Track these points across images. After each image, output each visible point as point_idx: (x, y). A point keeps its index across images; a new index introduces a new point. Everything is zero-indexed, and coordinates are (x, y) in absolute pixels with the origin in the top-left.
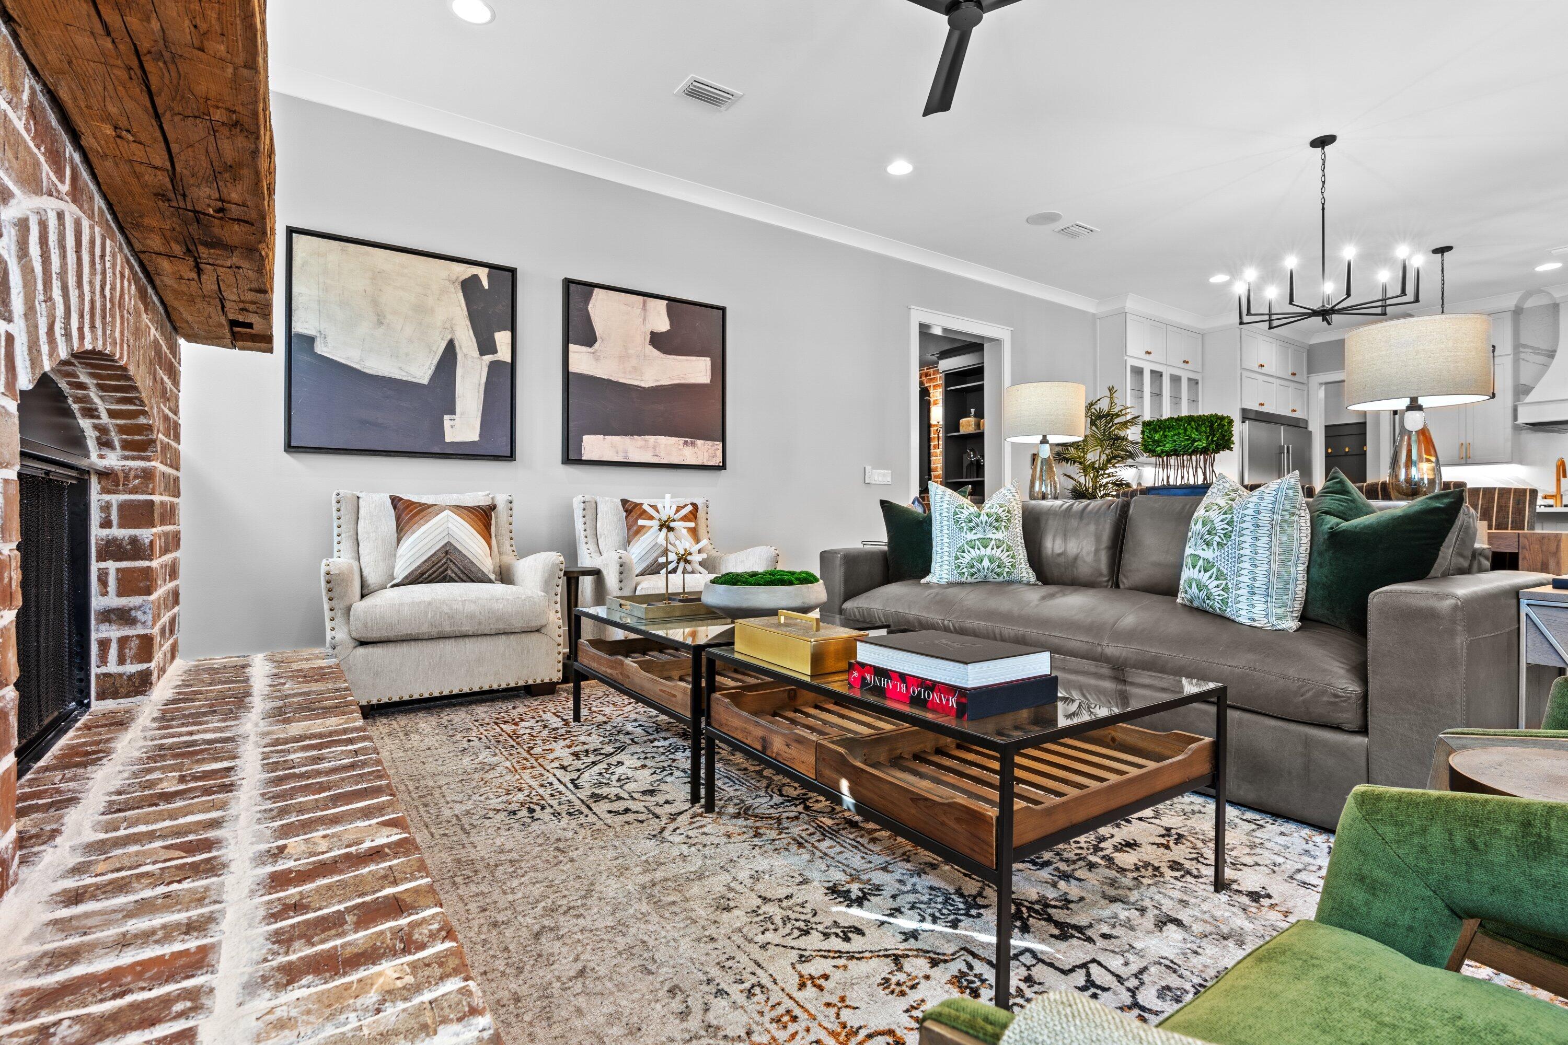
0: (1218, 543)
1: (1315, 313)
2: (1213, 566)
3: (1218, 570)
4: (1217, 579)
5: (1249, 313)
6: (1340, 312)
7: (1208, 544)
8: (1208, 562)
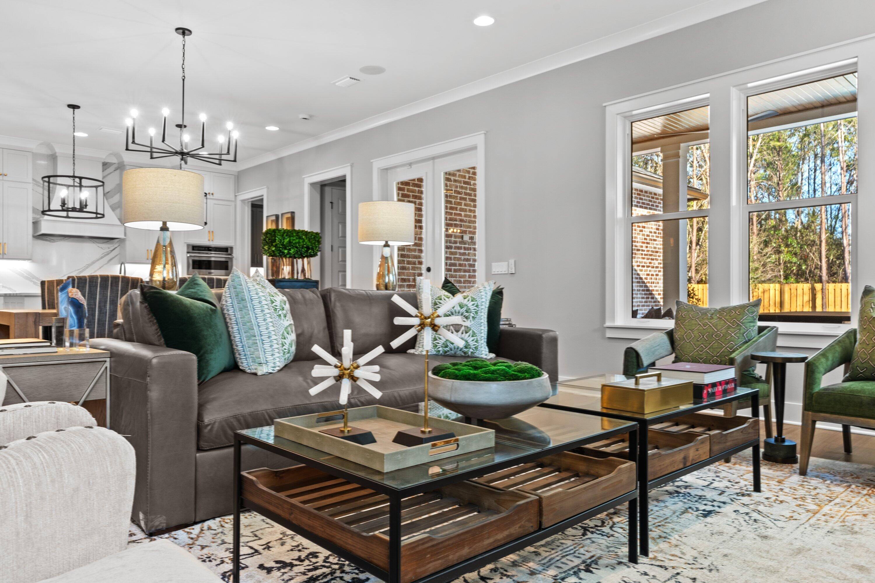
0: (473, 317)
1: (176, 153)
2: (470, 330)
3: (473, 332)
4: (473, 336)
5: (133, 142)
6: (193, 156)
7: (467, 318)
8: (468, 327)
